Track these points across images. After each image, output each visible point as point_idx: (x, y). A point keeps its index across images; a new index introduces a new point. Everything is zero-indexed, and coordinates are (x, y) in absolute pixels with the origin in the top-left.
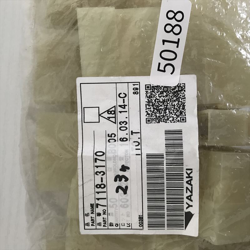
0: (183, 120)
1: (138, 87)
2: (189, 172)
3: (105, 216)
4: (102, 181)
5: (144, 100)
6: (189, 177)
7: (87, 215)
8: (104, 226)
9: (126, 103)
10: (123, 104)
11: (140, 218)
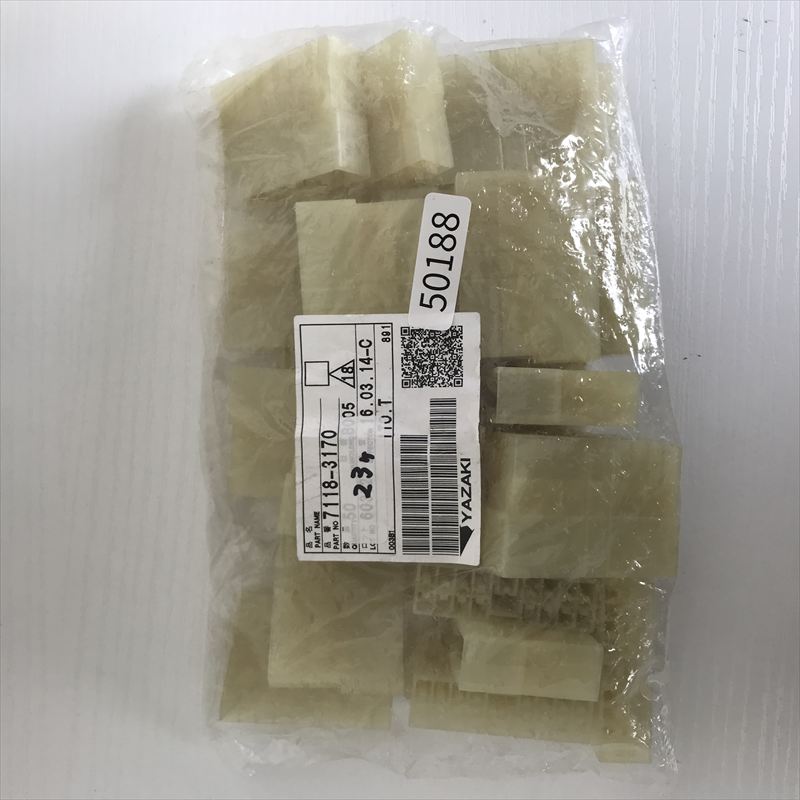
0: (458, 383)
1: (389, 330)
2: (466, 464)
3: (337, 532)
4: (332, 477)
5: (399, 351)
6: (466, 472)
7: (309, 530)
8: (335, 548)
9: (371, 356)
10: (366, 357)
11: (390, 535)
